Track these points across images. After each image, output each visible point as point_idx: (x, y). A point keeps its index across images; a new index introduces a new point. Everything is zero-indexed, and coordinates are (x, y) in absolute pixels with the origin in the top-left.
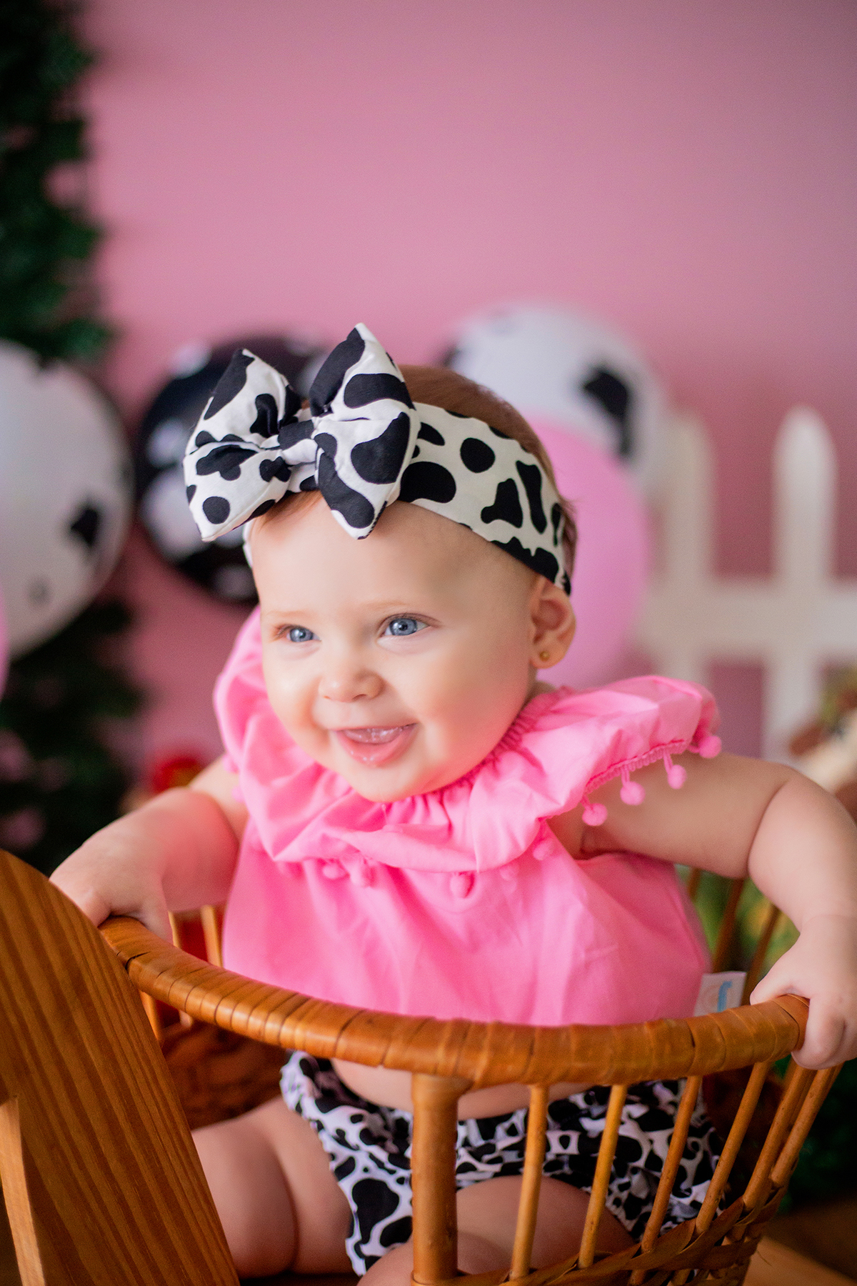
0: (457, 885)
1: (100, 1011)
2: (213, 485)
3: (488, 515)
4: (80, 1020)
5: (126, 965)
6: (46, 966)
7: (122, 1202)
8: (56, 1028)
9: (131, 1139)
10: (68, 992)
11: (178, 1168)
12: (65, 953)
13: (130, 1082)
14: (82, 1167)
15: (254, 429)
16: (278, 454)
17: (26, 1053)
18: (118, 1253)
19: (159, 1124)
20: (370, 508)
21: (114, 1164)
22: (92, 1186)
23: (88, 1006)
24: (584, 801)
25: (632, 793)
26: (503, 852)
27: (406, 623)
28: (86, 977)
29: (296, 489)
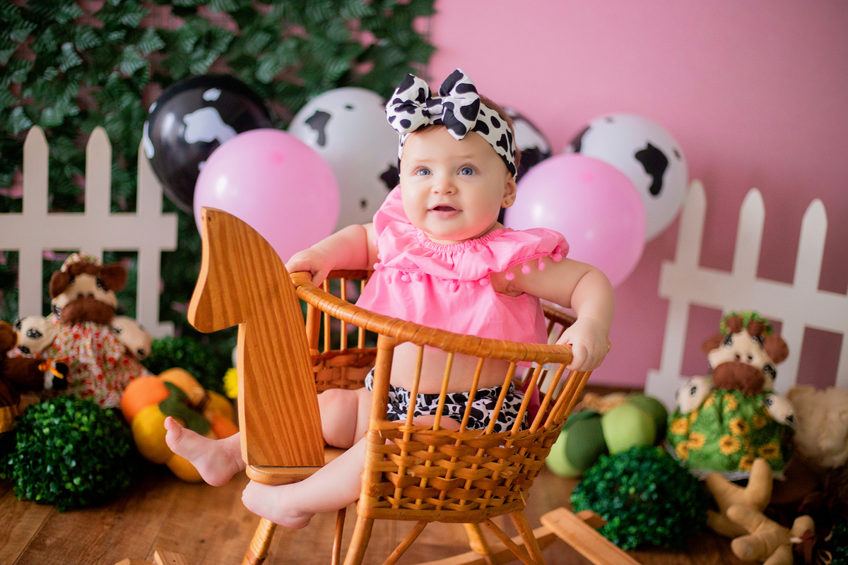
0: (452, 286)
1: (283, 301)
2: (404, 115)
3: (499, 144)
4: (274, 301)
5: (296, 288)
6: (265, 278)
7: (279, 377)
8: (265, 302)
9: (287, 355)
10: (272, 290)
11: (304, 373)
12: (273, 275)
13: (290, 333)
14: (266, 358)
15: (417, 100)
16: (427, 109)
17: (252, 307)
18: (275, 398)
19: (299, 352)
20: (465, 128)
21: (279, 361)
22: (269, 367)
23: (278, 297)
24: (507, 270)
25: (526, 269)
26: (472, 275)
27: (468, 170)
28: (280, 287)
29: (432, 123)
